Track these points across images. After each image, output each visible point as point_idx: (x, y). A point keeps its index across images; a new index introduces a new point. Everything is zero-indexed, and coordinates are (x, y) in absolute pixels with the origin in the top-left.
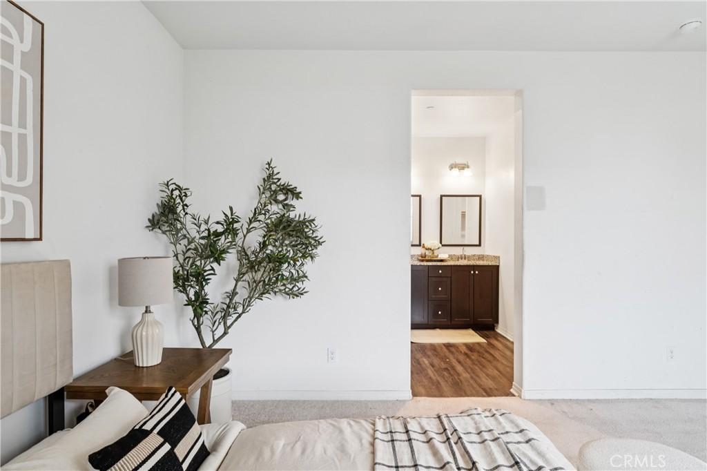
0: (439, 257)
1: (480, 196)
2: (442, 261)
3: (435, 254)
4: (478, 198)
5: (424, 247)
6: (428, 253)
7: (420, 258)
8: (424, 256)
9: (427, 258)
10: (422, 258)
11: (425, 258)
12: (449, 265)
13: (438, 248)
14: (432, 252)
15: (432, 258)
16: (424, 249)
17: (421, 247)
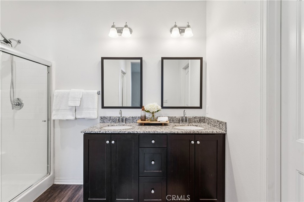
0: (158, 120)
1: (201, 59)
2: (161, 124)
3: (155, 117)
4: (199, 60)
5: (143, 110)
6: (148, 115)
7: (140, 121)
8: (144, 118)
9: (147, 121)
10: (141, 121)
11: (145, 121)
12: (164, 133)
13: (158, 111)
14: (152, 115)
15: (151, 121)
16: (144, 111)
17: (141, 110)
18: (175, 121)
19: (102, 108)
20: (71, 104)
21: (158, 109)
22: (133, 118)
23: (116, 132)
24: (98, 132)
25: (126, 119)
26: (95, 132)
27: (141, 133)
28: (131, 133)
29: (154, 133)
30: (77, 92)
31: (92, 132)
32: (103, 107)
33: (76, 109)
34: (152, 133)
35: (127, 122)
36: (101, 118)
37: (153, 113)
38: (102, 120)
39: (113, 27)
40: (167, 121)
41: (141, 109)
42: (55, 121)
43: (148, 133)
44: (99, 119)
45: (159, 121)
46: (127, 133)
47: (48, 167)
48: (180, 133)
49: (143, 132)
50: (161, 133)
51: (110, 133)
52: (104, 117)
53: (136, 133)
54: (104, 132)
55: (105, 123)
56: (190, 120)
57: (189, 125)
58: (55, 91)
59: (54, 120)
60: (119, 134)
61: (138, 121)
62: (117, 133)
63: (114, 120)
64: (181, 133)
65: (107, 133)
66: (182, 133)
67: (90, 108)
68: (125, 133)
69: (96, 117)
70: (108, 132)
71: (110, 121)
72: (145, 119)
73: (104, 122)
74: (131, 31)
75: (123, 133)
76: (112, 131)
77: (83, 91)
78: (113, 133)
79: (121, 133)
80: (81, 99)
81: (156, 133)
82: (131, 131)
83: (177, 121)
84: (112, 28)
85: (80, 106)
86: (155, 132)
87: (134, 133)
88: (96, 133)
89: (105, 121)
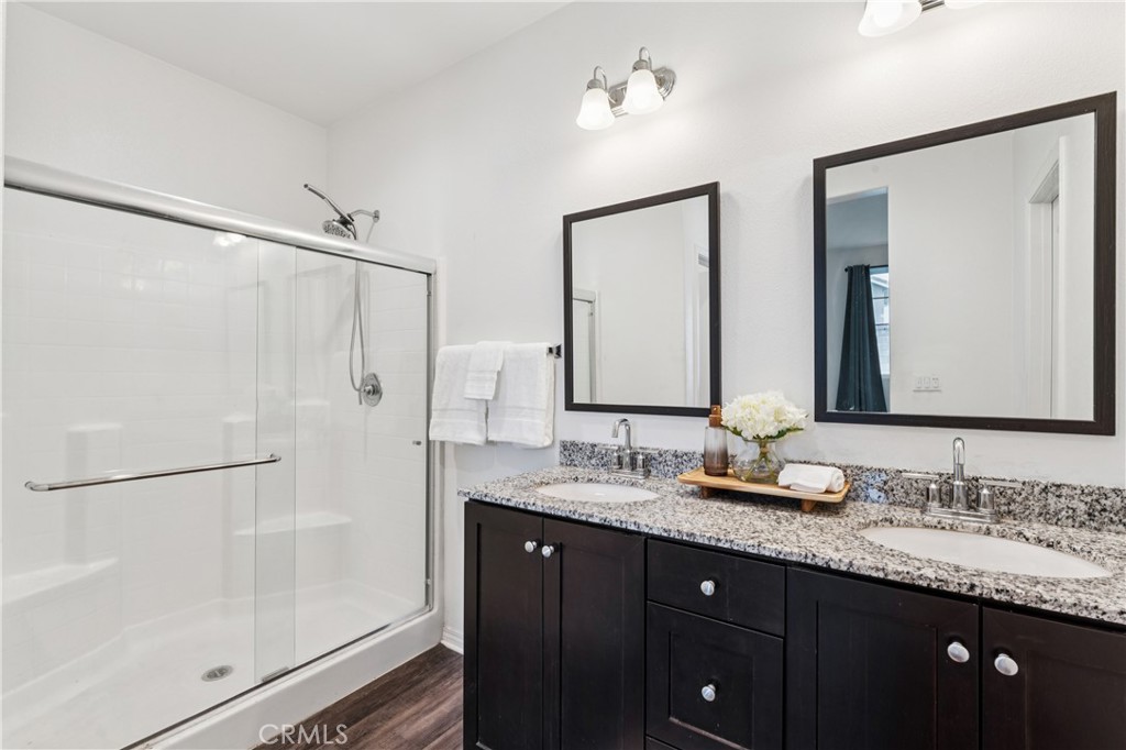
0: (783, 479)
3: (773, 460)
5: (716, 423)
6: (745, 453)
7: (698, 476)
8: (720, 463)
9: (731, 476)
10: (706, 473)
11: (725, 475)
12: (767, 554)
13: (781, 434)
14: (758, 450)
15: (748, 481)
16: (720, 431)
17: (708, 424)
18: (900, 493)
19: (567, 409)
20: (472, 391)
21: (786, 425)
22: (677, 457)
23: (560, 513)
24: (504, 502)
25: (648, 460)
26: (493, 501)
27: (656, 532)
28: (614, 524)
29: (713, 543)
30: (492, 349)
31: (488, 500)
32: (571, 405)
33: (487, 409)
34: (707, 542)
35: (654, 472)
36: (565, 446)
37: (763, 441)
38: (567, 453)
39: (592, 85)
40: (828, 492)
41: (705, 421)
42: (446, 446)
43: (685, 538)
44: (558, 449)
45: (788, 488)
46: (596, 520)
47: (427, 586)
48: (862, 572)
49: (665, 531)
50: (750, 550)
51: (541, 510)
52: (573, 444)
53: (633, 528)
54: (522, 506)
55: (575, 465)
56: (1011, 501)
57: (988, 532)
58: (443, 351)
59: (443, 444)
60: (567, 520)
61: (688, 475)
62: (564, 515)
63: (605, 459)
64: (875, 574)
65: (529, 508)
66: (881, 575)
67: (524, 408)
68: (590, 520)
69: (548, 442)
70: (533, 508)
71: (593, 461)
72: (727, 467)
73: (572, 464)
74: (664, 80)
75: (584, 518)
76: (546, 505)
77: (508, 345)
78: (548, 511)
79: (576, 517)
80: (499, 373)
81: (727, 546)
82: (614, 518)
83: (913, 497)
84: (590, 91)
85: (496, 397)
86: (719, 540)
87: (624, 526)
88: (498, 502)
89: (577, 458)
